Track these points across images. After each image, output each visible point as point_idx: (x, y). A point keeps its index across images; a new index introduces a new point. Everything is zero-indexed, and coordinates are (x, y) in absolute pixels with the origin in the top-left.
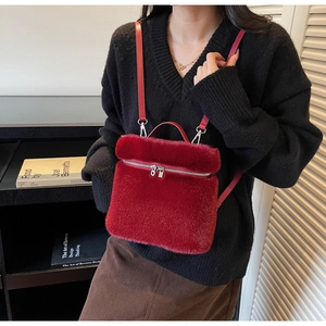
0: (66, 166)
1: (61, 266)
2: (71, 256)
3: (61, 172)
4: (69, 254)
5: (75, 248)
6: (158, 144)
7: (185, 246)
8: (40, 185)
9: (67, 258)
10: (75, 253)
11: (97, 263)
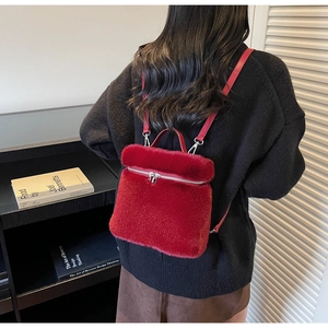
1: (68, 277)
2: (75, 266)
3: (57, 187)
4: (71, 265)
5: (75, 258)
6: (157, 153)
7: (176, 249)
9: (72, 268)
10: (77, 262)
11: (102, 266)
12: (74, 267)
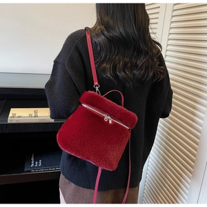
0: (35, 112)
1: (30, 171)
3: (33, 115)
4: (35, 164)
5: (38, 162)
8: (22, 122)
9: (34, 167)
10: (38, 164)
11: (52, 170)
12: (36, 166)
